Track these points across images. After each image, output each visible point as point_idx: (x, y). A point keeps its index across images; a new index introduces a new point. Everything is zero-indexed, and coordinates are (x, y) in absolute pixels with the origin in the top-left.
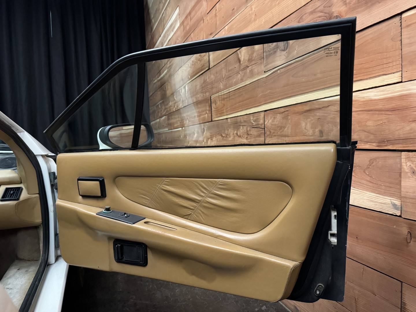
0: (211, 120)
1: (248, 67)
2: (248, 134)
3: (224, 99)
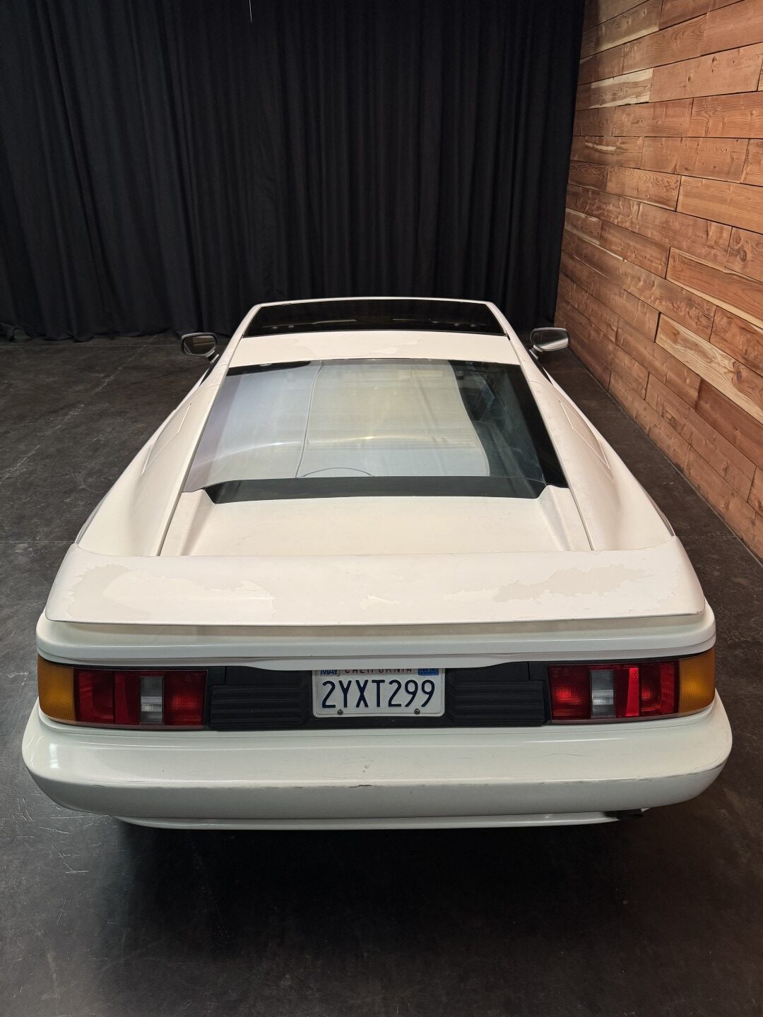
0: (664, 277)
1: (713, 247)
2: (698, 320)
3: (684, 262)
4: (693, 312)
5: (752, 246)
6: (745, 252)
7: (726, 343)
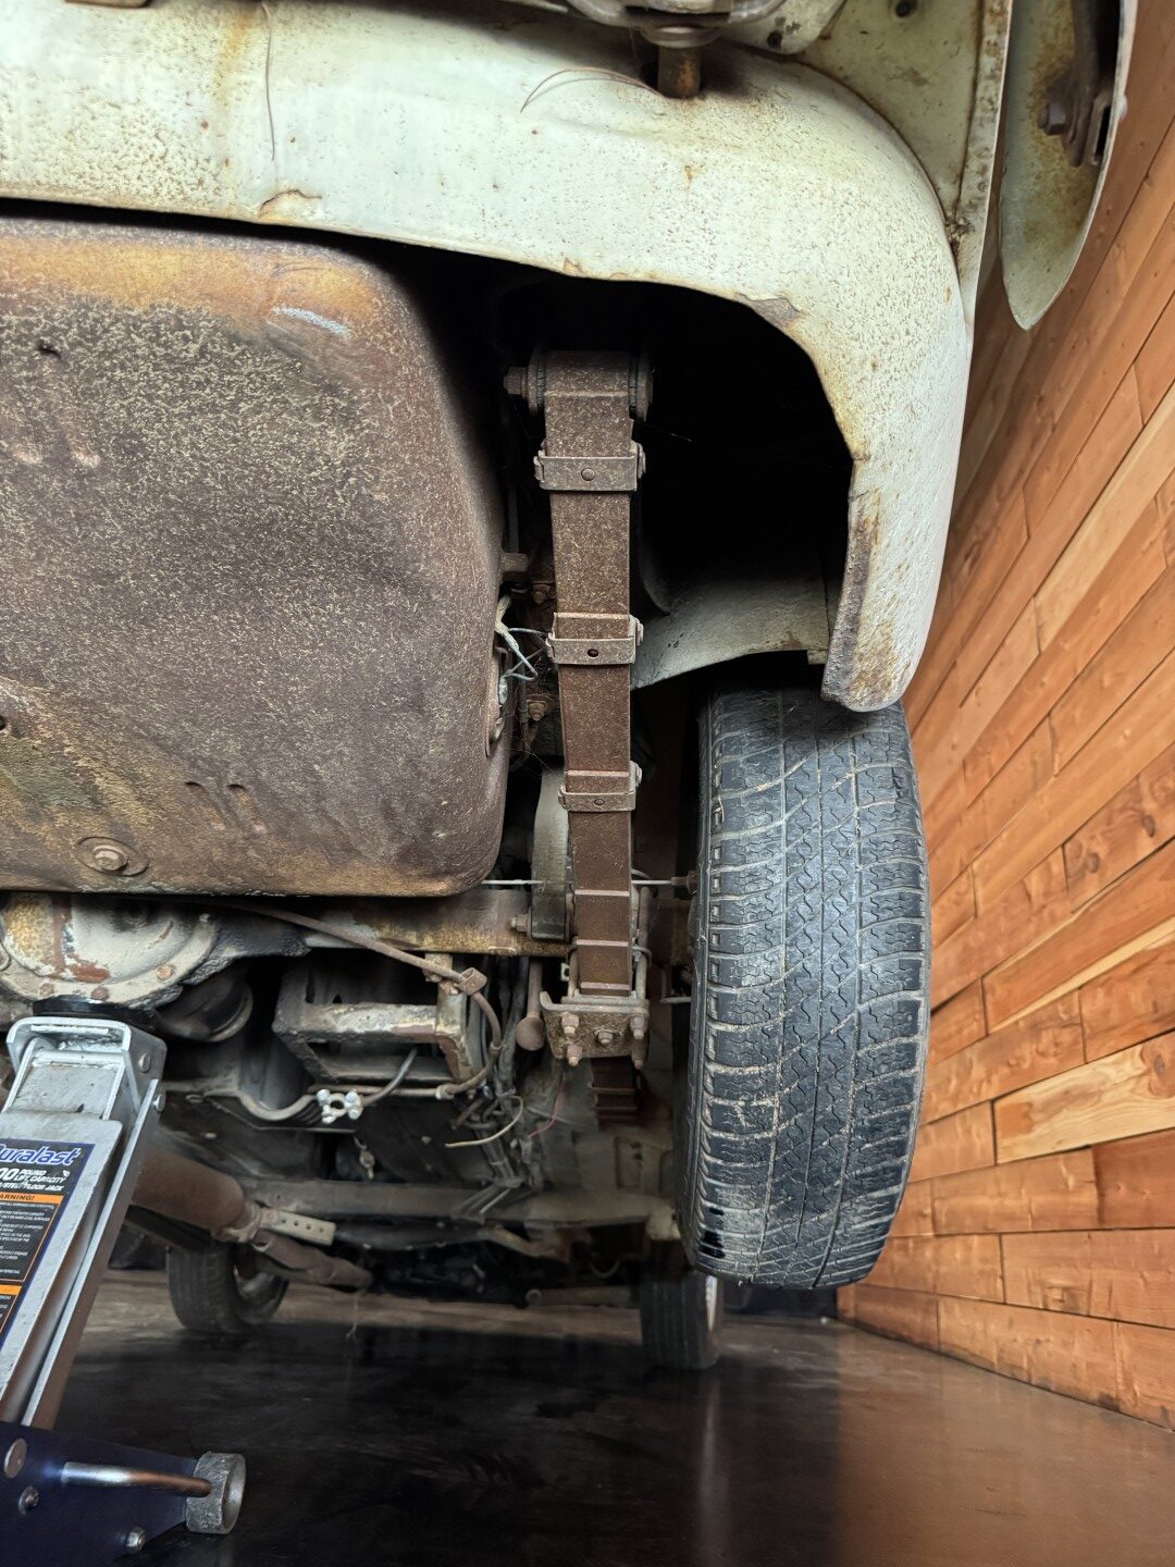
0: (984, 1034)
1: (1044, 907)
2: (1057, 1045)
3: (1008, 979)
4: (1046, 1038)
5: (1103, 834)
6: (1095, 856)
7: (1115, 1032)
